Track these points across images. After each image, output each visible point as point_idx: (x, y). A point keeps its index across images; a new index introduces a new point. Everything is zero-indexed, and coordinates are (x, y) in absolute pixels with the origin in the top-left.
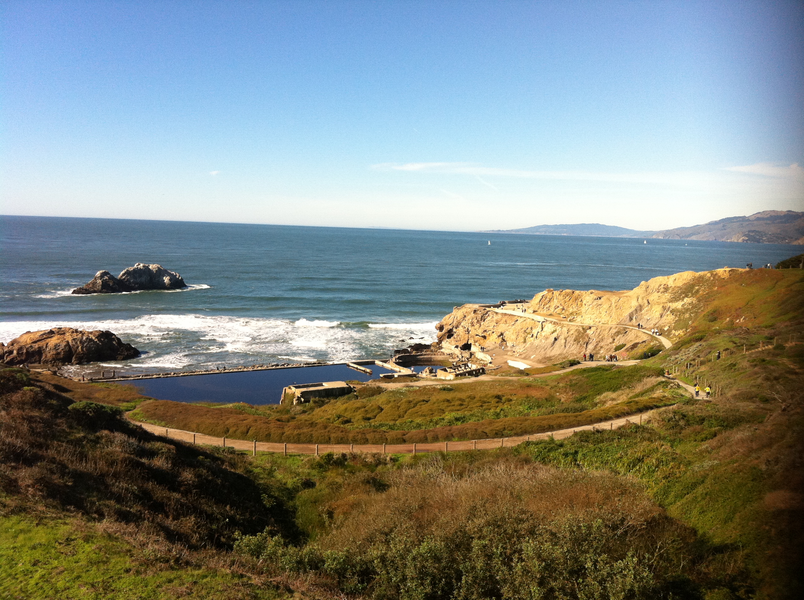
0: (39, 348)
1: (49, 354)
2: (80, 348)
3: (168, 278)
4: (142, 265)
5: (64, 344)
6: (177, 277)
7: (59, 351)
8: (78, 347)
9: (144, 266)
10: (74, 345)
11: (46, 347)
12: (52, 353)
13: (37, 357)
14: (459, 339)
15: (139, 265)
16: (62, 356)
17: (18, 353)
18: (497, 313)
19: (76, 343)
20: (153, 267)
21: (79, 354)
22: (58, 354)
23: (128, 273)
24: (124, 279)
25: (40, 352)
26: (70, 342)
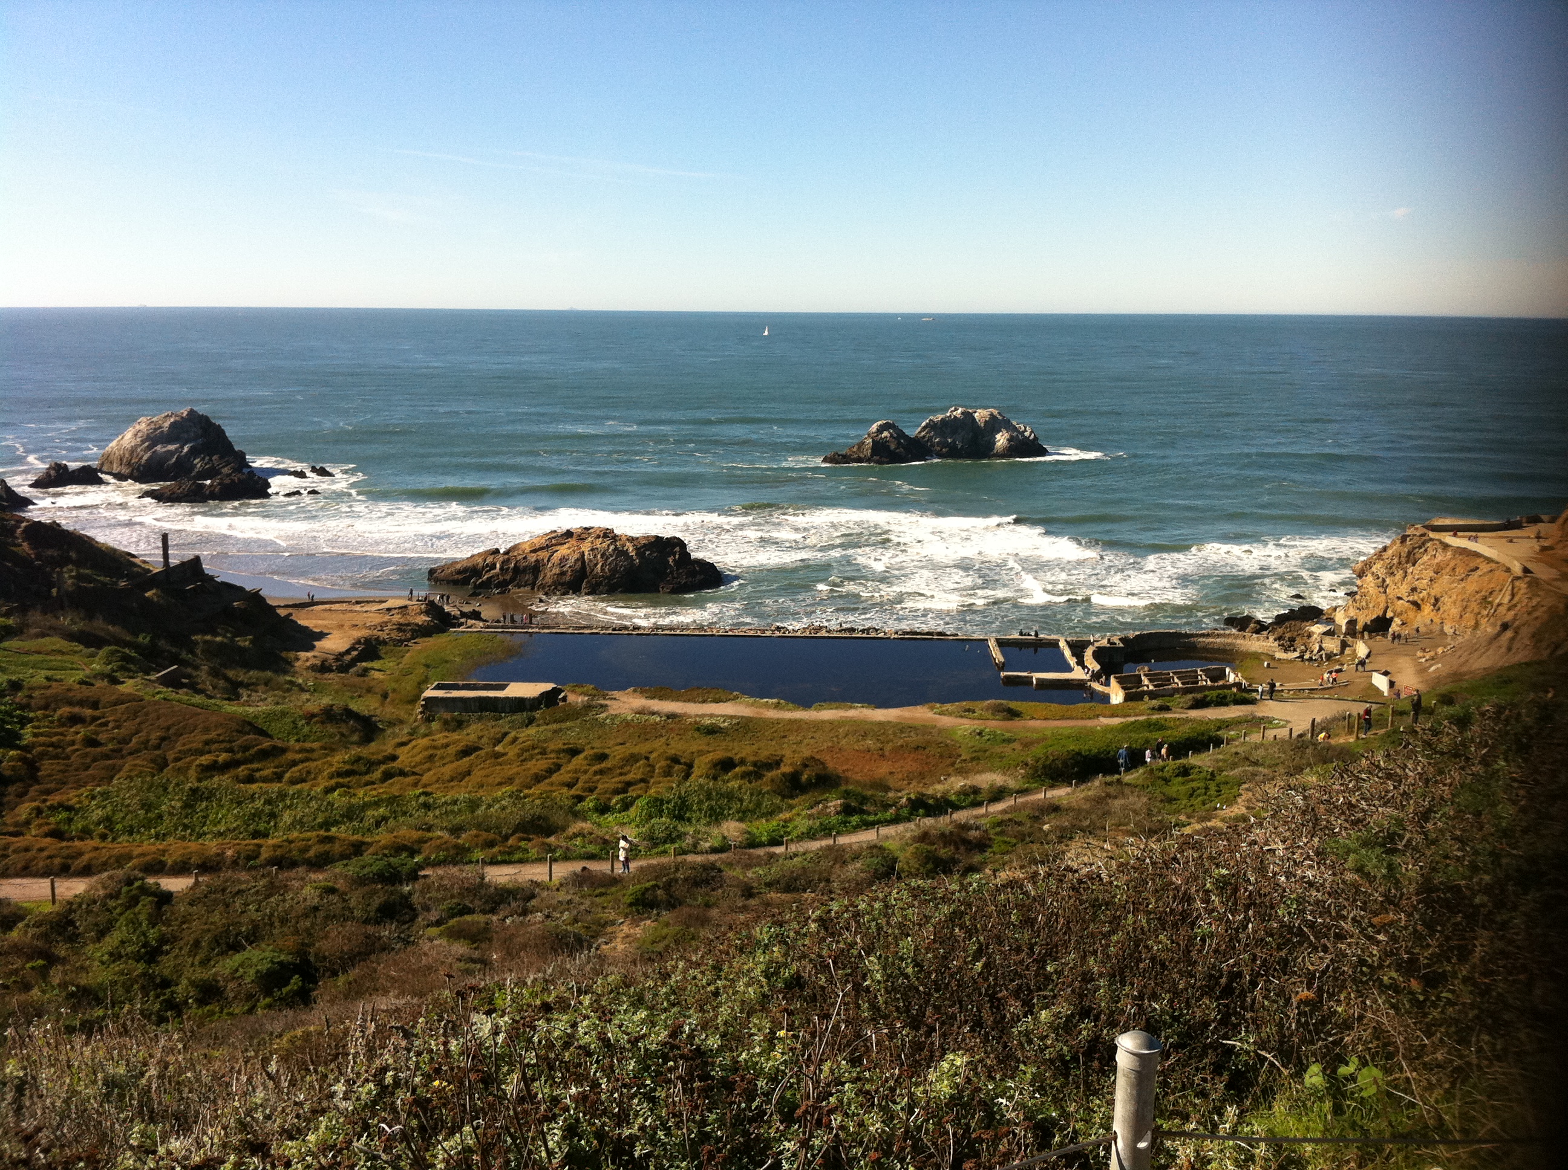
0: (537, 561)
1: (549, 573)
2: (599, 566)
3: (1007, 435)
4: (960, 410)
5: (576, 556)
6: (1027, 434)
7: (565, 569)
8: (596, 565)
9: (962, 413)
10: (590, 560)
11: (548, 561)
12: (554, 571)
13: (529, 577)
14: (1364, 604)
15: (956, 410)
16: (568, 578)
17: (501, 569)
18: (1446, 546)
19: (595, 556)
20: (981, 415)
21: (596, 576)
22: (563, 573)
23: (932, 426)
24: (924, 437)
25: (536, 568)
26: (586, 553)
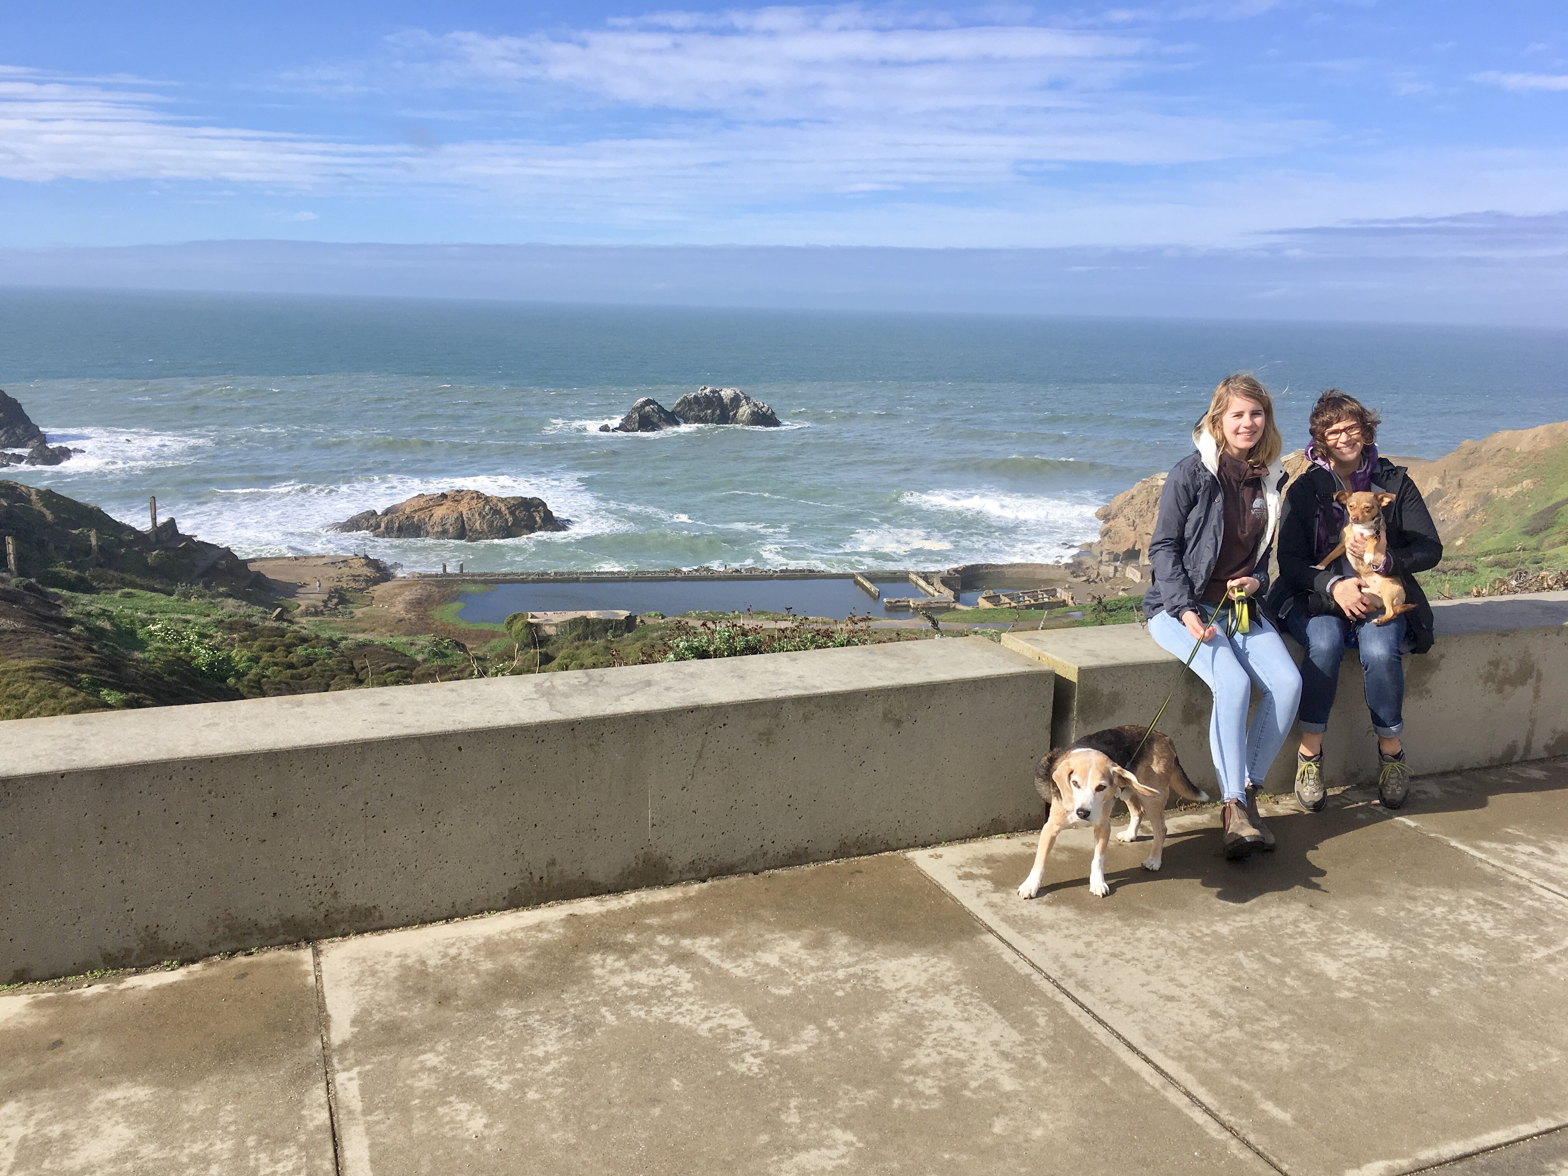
3: (749, 411)
4: (709, 389)
5: (455, 515)
6: (764, 408)
9: (711, 392)
10: (469, 518)
11: (429, 520)
12: (437, 529)
14: (1117, 539)
15: (705, 388)
16: (451, 535)
19: (473, 515)
20: (725, 392)
21: (476, 532)
22: (446, 531)
23: (685, 402)
24: (682, 408)
25: (420, 527)
26: (464, 513)
